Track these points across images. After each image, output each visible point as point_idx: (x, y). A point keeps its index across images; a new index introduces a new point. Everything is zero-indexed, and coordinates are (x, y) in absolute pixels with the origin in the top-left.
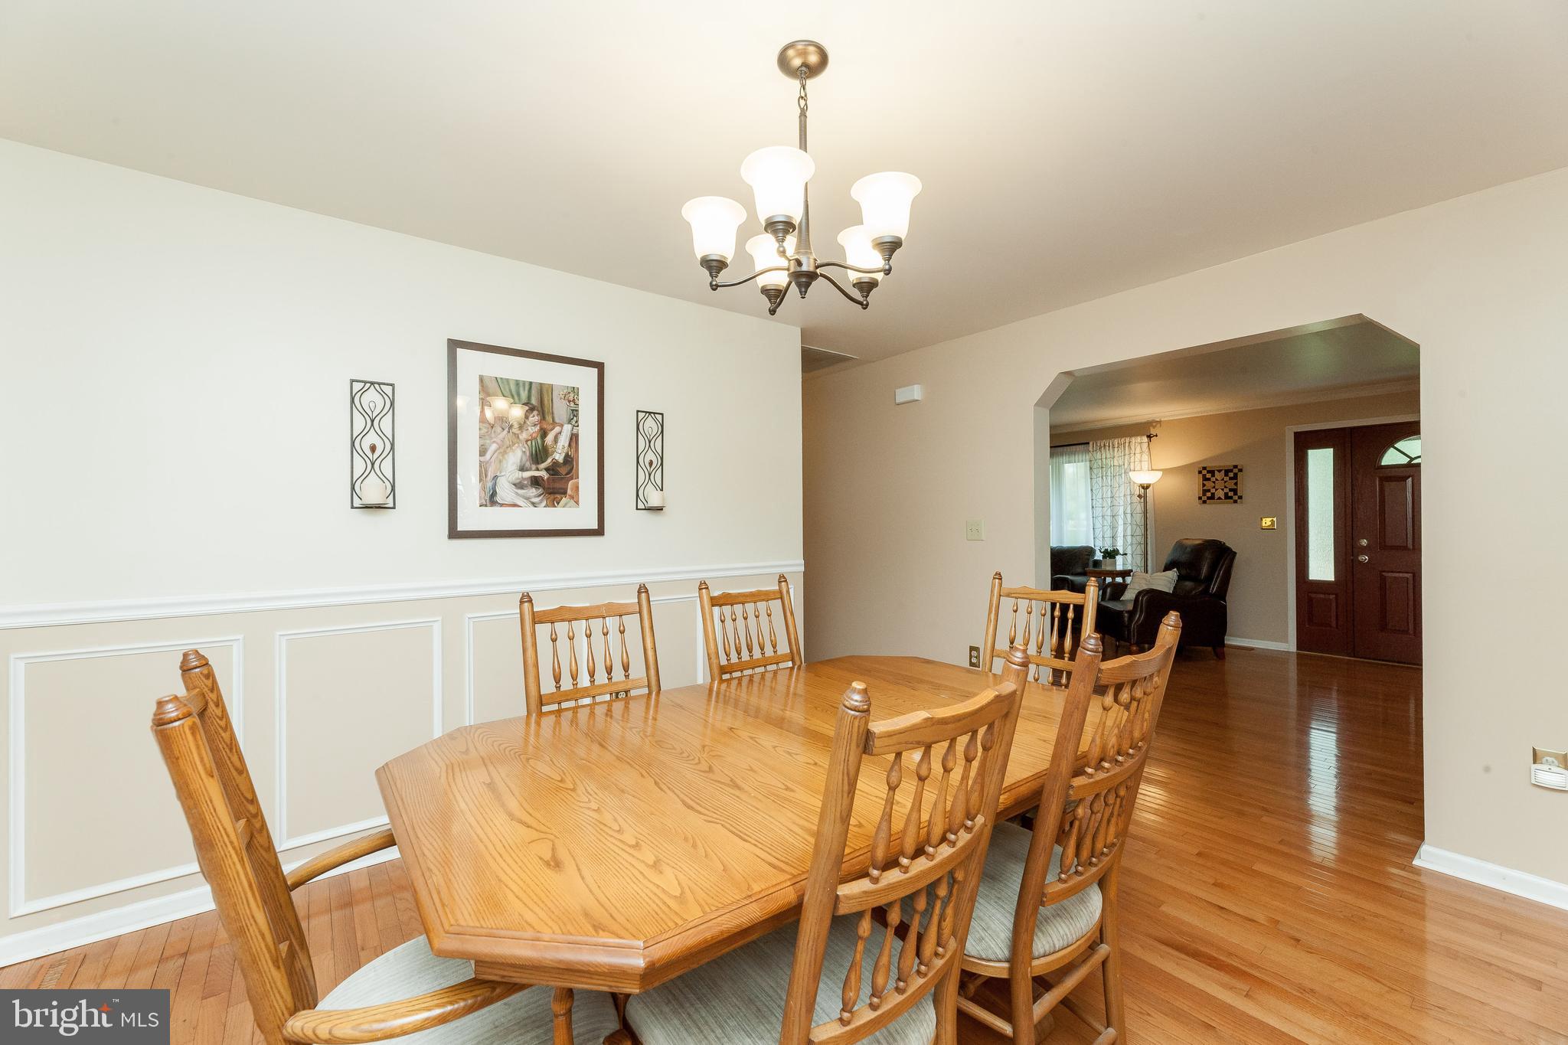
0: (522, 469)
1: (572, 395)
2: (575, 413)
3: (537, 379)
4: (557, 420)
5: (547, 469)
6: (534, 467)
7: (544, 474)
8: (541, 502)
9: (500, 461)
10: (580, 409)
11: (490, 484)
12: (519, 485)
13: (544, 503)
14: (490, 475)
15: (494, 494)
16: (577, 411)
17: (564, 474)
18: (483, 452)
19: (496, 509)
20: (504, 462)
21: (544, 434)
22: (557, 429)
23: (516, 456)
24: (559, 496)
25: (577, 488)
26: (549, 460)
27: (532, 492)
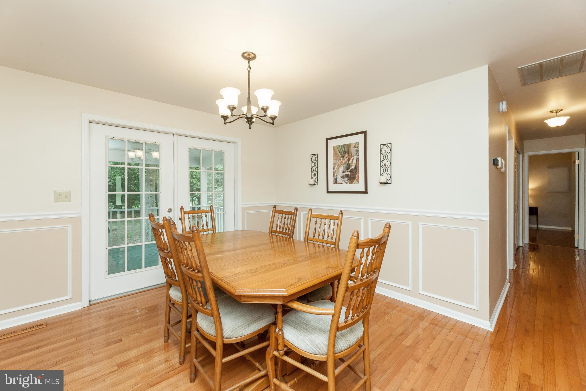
0: (343, 172)
1: (357, 145)
2: (358, 151)
3: (346, 143)
4: (352, 155)
5: (350, 172)
6: (346, 171)
7: (349, 173)
8: (348, 182)
9: (338, 171)
10: (359, 149)
11: (336, 178)
12: (343, 177)
13: (349, 183)
14: (336, 175)
15: (337, 180)
16: (358, 150)
17: (355, 172)
18: (334, 169)
19: (337, 185)
20: (339, 170)
21: (349, 160)
22: (353, 158)
23: (342, 169)
24: (353, 180)
25: (358, 177)
26: (351, 168)
27: (346, 179)
